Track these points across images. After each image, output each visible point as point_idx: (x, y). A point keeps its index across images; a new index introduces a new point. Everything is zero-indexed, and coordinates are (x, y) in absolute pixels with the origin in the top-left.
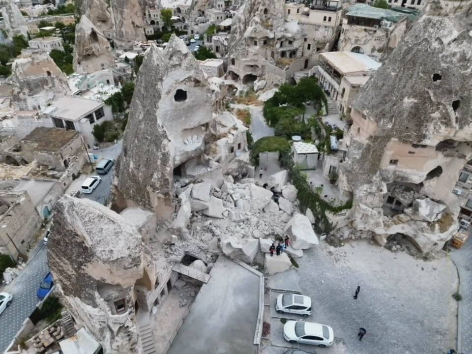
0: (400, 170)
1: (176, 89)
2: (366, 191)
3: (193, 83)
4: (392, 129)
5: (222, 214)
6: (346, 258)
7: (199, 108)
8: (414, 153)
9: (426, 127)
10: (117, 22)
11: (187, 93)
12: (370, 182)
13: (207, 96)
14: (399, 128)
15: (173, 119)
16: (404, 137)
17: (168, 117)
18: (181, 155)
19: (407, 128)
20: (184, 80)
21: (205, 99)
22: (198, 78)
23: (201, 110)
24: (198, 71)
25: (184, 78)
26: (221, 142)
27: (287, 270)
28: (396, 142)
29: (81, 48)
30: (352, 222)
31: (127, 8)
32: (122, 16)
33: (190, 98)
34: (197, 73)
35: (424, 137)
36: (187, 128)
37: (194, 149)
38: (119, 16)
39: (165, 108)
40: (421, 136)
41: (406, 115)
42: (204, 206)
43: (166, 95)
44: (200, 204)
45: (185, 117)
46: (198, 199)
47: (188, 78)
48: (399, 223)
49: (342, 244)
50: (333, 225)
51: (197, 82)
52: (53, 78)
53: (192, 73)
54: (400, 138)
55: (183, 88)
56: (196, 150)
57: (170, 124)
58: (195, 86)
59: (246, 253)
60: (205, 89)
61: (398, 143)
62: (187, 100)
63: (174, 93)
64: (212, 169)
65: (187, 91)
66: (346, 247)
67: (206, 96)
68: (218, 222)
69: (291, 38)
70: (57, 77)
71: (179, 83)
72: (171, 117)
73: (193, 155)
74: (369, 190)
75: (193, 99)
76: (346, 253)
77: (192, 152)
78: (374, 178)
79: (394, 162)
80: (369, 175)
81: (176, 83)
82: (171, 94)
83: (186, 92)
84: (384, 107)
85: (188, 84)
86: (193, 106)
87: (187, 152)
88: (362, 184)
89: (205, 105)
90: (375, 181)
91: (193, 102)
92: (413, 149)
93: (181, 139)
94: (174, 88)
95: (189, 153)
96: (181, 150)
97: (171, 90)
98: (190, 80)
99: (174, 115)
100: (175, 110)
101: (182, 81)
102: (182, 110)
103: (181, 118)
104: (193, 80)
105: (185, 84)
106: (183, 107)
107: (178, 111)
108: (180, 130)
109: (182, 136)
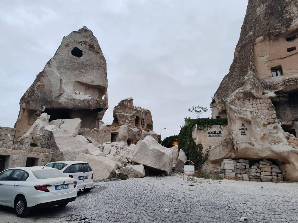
1: (74, 46)
4: (254, 33)
7: (93, 69)
8: (294, 48)
11: (83, 52)
13: (100, 61)
15: (68, 69)
17: (63, 65)
18: (67, 99)
20: (81, 42)
21: (99, 63)
22: (92, 44)
23: (95, 71)
24: (93, 40)
25: (82, 41)
28: (262, 41)
33: (85, 57)
35: (291, 19)
36: (80, 81)
37: (82, 99)
40: (287, 21)
43: (65, 47)
45: (80, 72)
47: (84, 42)
51: (92, 47)
53: (88, 40)
54: (263, 35)
55: (80, 47)
56: (83, 101)
57: (65, 71)
58: (90, 50)
60: (99, 56)
61: (267, 42)
62: (82, 58)
63: (71, 48)
65: (83, 50)
71: (77, 43)
72: (66, 65)
73: (80, 105)
75: (87, 59)
77: (80, 101)
81: (74, 42)
82: (69, 48)
85: (84, 46)
86: (87, 65)
87: (75, 100)
91: (87, 61)
93: (72, 87)
94: (71, 44)
95: (76, 101)
96: (70, 95)
97: (69, 45)
98: (86, 44)
99: (69, 65)
100: (71, 61)
101: (79, 42)
102: (77, 64)
103: (75, 70)
104: (88, 44)
105: (82, 45)
106: (78, 61)
107: (74, 64)
108: (73, 80)
109: (74, 85)
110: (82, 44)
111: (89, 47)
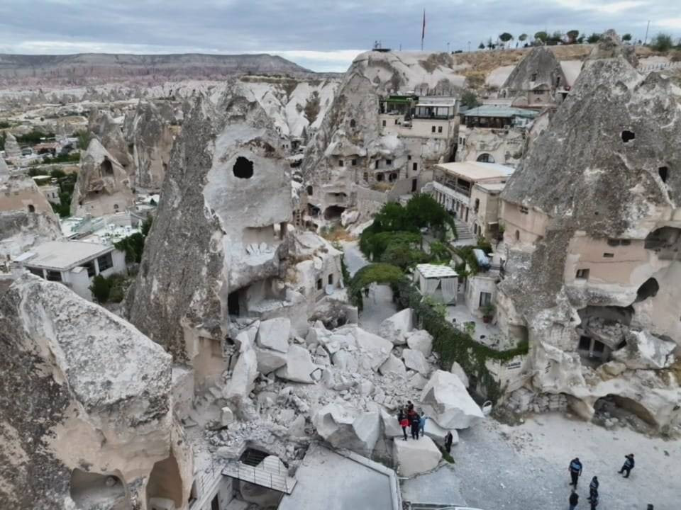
0: (594, 286)
1: (237, 156)
2: (548, 320)
3: (263, 151)
4: (574, 217)
5: (311, 375)
6: (532, 443)
7: (272, 195)
8: (612, 255)
9: (625, 210)
10: (143, 163)
11: (254, 165)
12: (552, 305)
13: (285, 175)
14: (586, 214)
15: (230, 208)
16: (595, 227)
17: (222, 203)
18: (240, 272)
19: (597, 213)
20: (250, 142)
21: (282, 180)
22: (270, 143)
23: (275, 198)
24: (271, 132)
25: (250, 139)
26: (303, 266)
27: (434, 469)
28: (582, 237)
29: (87, 182)
30: (531, 380)
31: (157, 146)
32: (150, 156)
33: (258, 174)
34: (269, 135)
35: (626, 225)
36: (252, 225)
37: (262, 262)
38: (146, 156)
39: (218, 184)
40: (620, 224)
41: (591, 194)
42: (280, 360)
43: (220, 163)
44: (272, 357)
45: (250, 207)
46: (270, 348)
47: (255, 140)
48: (608, 379)
49: (522, 420)
50: (502, 386)
51: (269, 149)
52: (37, 215)
53: (262, 133)
54: (587, 230)
55: (248, 155)
56: (265, 265)
57: (224, 214)
58: (266, 156)
59: (360, 436)
60: (282, 164)
61: (586, 239)
62: (252, 177)
63: (232, 161)
64: (291, 304)
65: (254, 161)
66: (529, 425)
67: (282, 176)
68: (304, 390)
69: (389, 155)
70: (44, 214)
71: (241, 146)
72: (226, 202)
73: (260, 274)
74: (552, 318)
75: (263, 177)
76: (530, 435)
77: (259, 267)
78: (558, 297)
79: (583, 274)
80: (549, 294)
81: (237, 146)
82: (230, 161)
83: (252, 163)
84: (553, 189)
85: (256, 150)
86: (263, 190)
87: (251, 267)
88: (540, 309)
89: (281, 191)
90: (560, 302)
91: (263, 181)
92: (610, 250)
93: (241, 243)
94: (233, 153)
95: (254, 270)
96: (241, 262)
97: (228, 155)
98: (259, 145)
99: (232, 200)
100: (234, 191)
101: (246, 144)
102: (244, 193)
103: (242, 206)
104: (262, 144)
105: (251, 149)
106: (246, 188)
107: (239, 195)
108: (240, 228)
109: (243, 238)
110: (253, 148)
111: (264, 150)
